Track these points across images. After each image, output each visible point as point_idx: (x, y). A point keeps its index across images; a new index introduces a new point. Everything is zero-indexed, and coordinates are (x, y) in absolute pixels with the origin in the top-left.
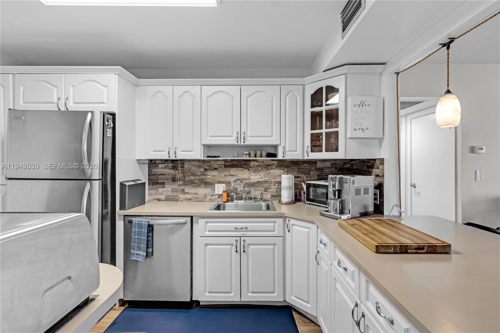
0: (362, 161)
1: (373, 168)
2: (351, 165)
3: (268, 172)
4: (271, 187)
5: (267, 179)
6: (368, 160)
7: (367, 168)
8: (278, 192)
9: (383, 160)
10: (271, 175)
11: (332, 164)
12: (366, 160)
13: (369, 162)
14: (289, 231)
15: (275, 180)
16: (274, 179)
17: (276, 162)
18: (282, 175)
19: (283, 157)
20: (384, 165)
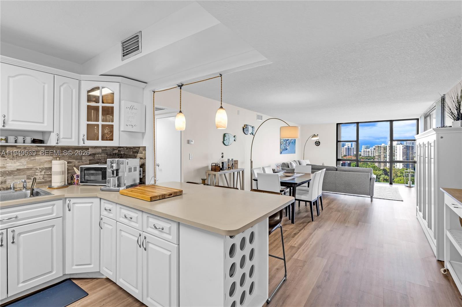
0: (129, 148)
1: (138, 153)
2: (118, 151)
3: (33, 158)
4: (36, 174)
5: (31, 166)
6: (133, 147)
7: (133, 153)
8: (45, 179)
9: (145, 147)
10: (36, 162)
11: (102, 150)
12: (132, 148)
13: (134, 149)
14: (69, 210)
15: (42, 167)
16: (40, 165)
17: (44, 148)
18: (53, 161)
19: (57, 143)
20: (146, 151)
